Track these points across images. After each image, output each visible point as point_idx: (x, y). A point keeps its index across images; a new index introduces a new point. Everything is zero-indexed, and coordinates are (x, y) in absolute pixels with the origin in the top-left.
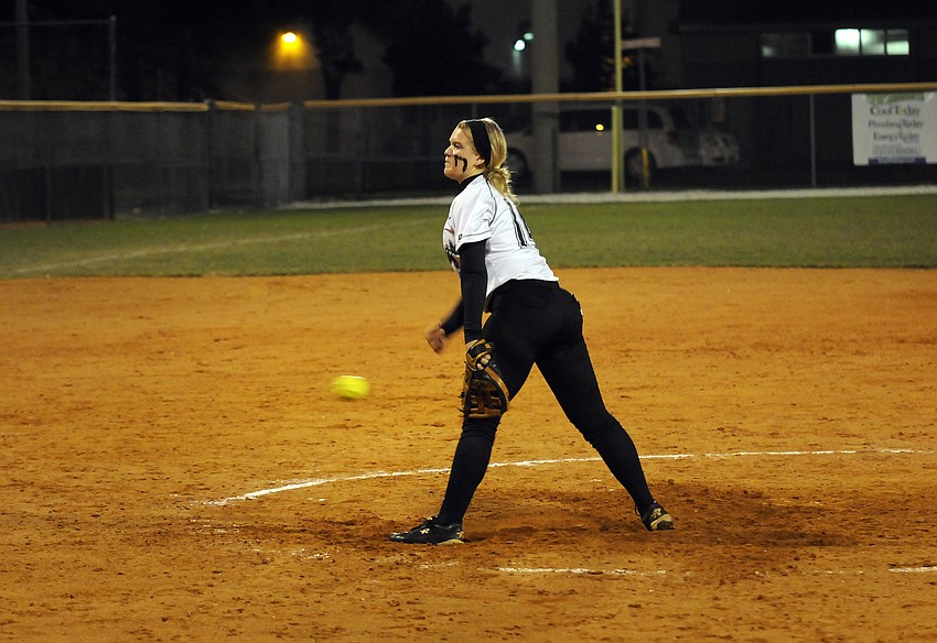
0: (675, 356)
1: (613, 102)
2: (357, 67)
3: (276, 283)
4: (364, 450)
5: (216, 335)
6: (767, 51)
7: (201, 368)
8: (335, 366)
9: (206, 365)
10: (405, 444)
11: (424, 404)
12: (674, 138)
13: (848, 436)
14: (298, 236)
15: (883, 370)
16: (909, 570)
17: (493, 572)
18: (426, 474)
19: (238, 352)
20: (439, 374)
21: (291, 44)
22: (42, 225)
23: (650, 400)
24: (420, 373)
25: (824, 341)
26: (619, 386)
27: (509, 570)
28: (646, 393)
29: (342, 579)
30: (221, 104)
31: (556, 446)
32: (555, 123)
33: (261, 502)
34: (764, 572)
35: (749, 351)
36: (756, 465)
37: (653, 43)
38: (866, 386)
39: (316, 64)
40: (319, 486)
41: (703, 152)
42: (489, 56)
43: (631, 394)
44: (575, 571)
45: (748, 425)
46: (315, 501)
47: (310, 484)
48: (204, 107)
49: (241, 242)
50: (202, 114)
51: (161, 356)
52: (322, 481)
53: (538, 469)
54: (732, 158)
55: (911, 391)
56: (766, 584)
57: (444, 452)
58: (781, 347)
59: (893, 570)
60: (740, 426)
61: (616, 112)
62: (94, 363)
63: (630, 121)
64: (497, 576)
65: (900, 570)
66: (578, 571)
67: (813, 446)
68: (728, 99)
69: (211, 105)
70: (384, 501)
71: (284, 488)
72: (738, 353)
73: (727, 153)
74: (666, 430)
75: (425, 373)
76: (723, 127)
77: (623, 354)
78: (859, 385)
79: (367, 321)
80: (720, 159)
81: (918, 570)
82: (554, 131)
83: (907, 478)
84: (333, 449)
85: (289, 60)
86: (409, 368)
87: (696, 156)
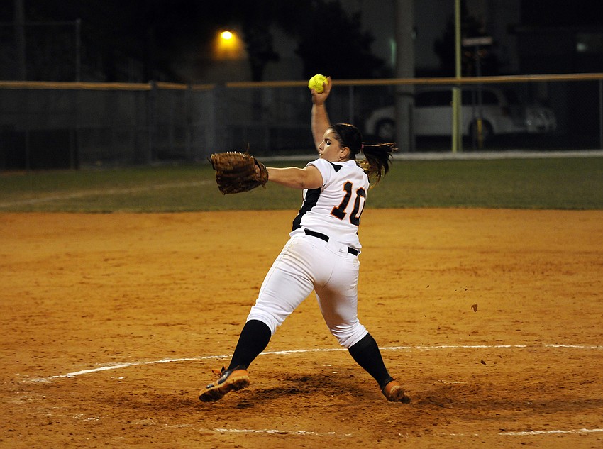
0: (433, 274)
1: (454, 85)
2: (275, 58)
3: (164, 218)
4: (172, 342)
5: (107, 256)
6: (581, 47)
7: (85, 280)
8: (183, 280)
9: (89, 279)
10: (203, 337)
11: (233, 308)
12: (507, 112)
13: (528, 334)
14: (203, 183)
15: (580, 286)
16: (513, 433)
17: (211, 432)
18: (206, 360)
19: (118, 269)
20: (253, 286)
21: (228, 40)
22: (22, 173)
23: (398, 306)
24: (240, 286)
25: (547, 264)
26: (380, 296)
27: (223, 430)
28: (398, 301)
29: (98, 437)
30: (161, 85)
31: (312, 340)
32: (411, 101)
33: (75, 379)
34: (405, 434)
35: (489, 271)
36: (450, 355)
37: (485, 41)
38: (561, 297)
39: (245, 55)
40: (124, 368)
41: (529, 122)
42: (375, 50)
43: (387, 302)
44: (269, 432)
45: (459, 326)
46: (117, 379)
47: (118, 367)
48: (148, 86)
49: (157, 187)
50: (147, 92)
51: (60, 272)
52: (129, 364)
53: (290, 357)
54: (550, 127)
55: (592, 301)
56: (402, 443)
57: (229, 343)
58: (513, 268)
59: (501, 434)
60: (454, 327)
61: (456, 93)
62: (9, 276)
63: (467, 98)
64: (212, 434)
65: (506, 434)
66: (272, 431)
67: (498, 342)
68: (549, 83)
69: (154, 86)
70: (166, 379)
71: (98, 369)
72: (479, 272)
73: (547, 123)
74: (397, 329)
75: (245, 285)
76: (546, 104)
77: (396, 272)
78: (556, 297)
79: (221, 247)
80: (542, 128)
81: (519, 434)
82: (410, 106)
83: (554, 366)
84: (150, 341)
85: (226, 52)
86: (235, 282)
87: (524, 125)
